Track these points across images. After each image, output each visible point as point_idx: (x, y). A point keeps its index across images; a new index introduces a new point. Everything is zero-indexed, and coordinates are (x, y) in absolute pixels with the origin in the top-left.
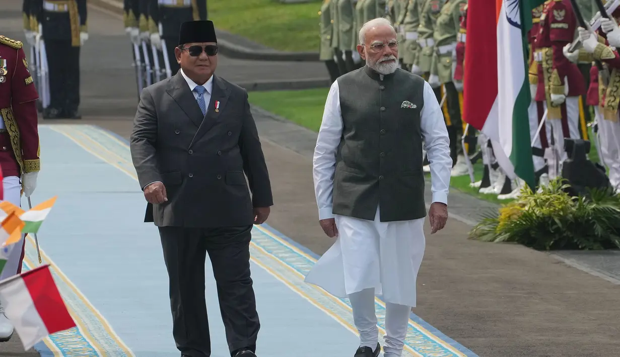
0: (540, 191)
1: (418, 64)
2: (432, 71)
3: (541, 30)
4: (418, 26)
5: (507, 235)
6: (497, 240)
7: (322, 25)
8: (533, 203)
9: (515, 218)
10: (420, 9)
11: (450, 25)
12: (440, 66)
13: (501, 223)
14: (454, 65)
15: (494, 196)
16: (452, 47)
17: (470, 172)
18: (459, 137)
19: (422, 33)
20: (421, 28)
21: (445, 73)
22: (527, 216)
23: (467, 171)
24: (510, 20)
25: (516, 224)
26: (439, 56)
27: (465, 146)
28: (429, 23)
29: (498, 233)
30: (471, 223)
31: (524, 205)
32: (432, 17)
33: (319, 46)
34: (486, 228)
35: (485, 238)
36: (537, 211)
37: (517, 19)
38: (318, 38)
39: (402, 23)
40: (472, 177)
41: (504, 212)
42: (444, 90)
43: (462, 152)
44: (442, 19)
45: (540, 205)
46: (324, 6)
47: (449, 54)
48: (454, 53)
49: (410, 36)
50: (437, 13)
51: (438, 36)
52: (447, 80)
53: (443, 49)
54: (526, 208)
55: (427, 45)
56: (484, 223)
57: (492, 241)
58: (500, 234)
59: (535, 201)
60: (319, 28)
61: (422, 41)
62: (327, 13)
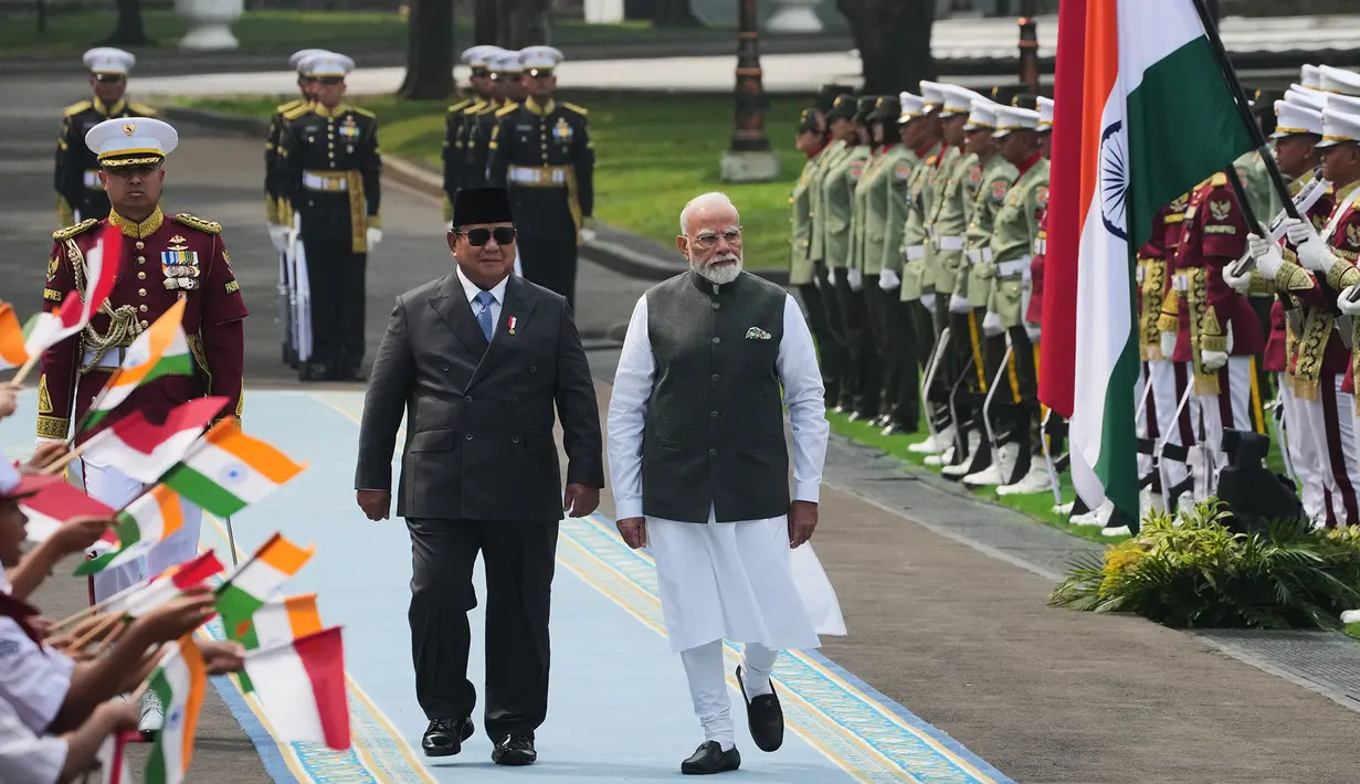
0: (1179, 522)
1: (963, 293)
2: (989, 307)
3: (1187, 236)
4: (963, 226)
5: (1117, 601)
6: (1099, 609)
7: (794, 221)
8: (1165, 544)
9: (1132, 570)
10: (966, 195)
11: (1019, 224)
12: (1001, 297)
13: (1108, 578)
14: (1026, 297)
15: (1097, 530)
16: (1023, 265)
17: (1054, 486)
18: (1034, 425)
19: (973, 238)
20: (973, 228)
21: (1011, 311)
22: (1155, 568)
23: (1049, 483)
24: (1108, 224)
25: (1134, 581)
26: (1000, 279)
27: (1045, 439)
28: (987, 220)
29: (1103, 595)
30: (1056, 577)
31: (1148, 548)
32: (993, 210)
33: (788, 259)
34: (1081, 587)
35: (1079, 604)
36: (1173, 558)
37: (1122, 224)
39: (935, 221)
40: (1056, 493)
41: (1113, 558)
42: (1008, 340)
43: (1039, 451)
44: (1002, 216)
45: (1178, 547)
46: (799, 189)
47: (1017, 276)
48: (1027, 274)
49: (949, 244)
50: (999, 204)
51: (999, 244)
52: (1012, 323)
53: (1007, 268)
54: (1153, 552)
55: (982, 260)
56: (1077, 578)
57: (1092, 609)
58: (1105, 599)
59: (1169, 539)
60: (788, 227)
61: (973, 251)
62: (804, 199)
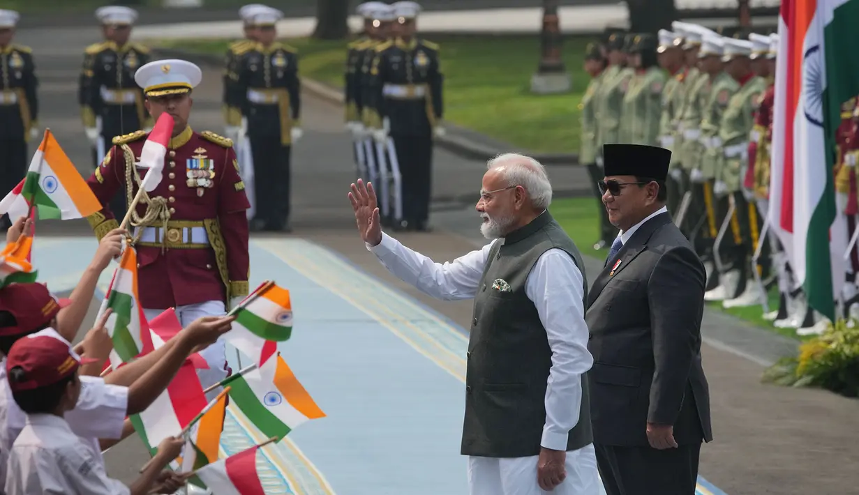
0: (851, 324)
1: (700, 168)
2: (718, 176)
3: (855, 128)
4: (700, 122)
5: (808, 379)
6: (797, 384)
7: (583, 120)
8: (842, 340)
9: (819, 358)
10: (702, 102)
11: (739, 121)
12: (727, 172)
13: (803, 363)
14: (744, 171)
15: (792, 331)
16: (742, 149)
17: (764, 300)
18: (748, 258)
19: (706, 131)
20: (706, 124)
21: (733, 180)
22: (834, 356)
23: (759, 299)
24: (808, 116)
25: (821, 365)
26: (726, 159)
27: (756, 269)
28: (716, 118)
29: (798, 375)
30: (764, 363)
31: (830, 342)
32: (719, 111)
33: (578, 145)
34: (783, 369)
35: (782, 381)
36: (847, 350)
37: (819, 116)
38: (577, 137)
39: (681, 118)
40: (765, 308)
41: (805, 350)
42: (732, 200)
43: (752, 277)
44: (729, 114)
45: (851, 341)
46: (587, 98)
47: (738, 156)
48: (745, 155)
49: (691, 135)
50: (724, 107)
51: (725, 134)
52: (734, 188)
53: (731, 151)
54: (833, 346)
55: (712, 145)
56: (781, 363)
57: (791, 384)
58: (801, 377)
59: (845, 337)
60: (579, 125)
61: (706, 140)
62: (590, 108)
